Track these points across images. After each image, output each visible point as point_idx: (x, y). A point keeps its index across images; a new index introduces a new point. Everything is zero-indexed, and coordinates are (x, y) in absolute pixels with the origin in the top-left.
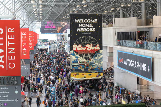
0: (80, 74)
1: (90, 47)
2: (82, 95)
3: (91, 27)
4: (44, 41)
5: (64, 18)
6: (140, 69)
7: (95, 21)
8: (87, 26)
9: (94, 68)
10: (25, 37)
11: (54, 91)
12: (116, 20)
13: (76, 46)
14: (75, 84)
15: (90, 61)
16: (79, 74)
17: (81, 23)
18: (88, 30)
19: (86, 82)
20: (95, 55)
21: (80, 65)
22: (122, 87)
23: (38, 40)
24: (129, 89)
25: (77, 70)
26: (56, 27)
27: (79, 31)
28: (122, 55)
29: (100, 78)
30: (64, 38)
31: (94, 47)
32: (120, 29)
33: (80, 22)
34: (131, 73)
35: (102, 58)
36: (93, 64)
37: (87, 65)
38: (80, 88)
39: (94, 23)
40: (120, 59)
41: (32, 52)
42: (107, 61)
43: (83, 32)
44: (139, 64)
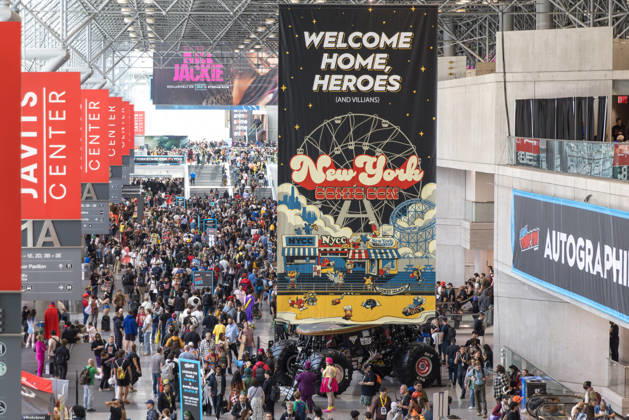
0: (324, 301)
1: (373, 170)
2: (332, 405)
3: (382, 72)
4: (165, 142)
5: (260, 29)
6: (620, 282)
7: (402, 39)
8: (364, 63)
9: (393, 272)
10: (61, 115)
11: (196, 377)
12: (511, 41)
13: (308, 161)
14: (300, 349)
15: (375, 236)
16: (319, 298)
17: (331, 52)
18: (365, 83)
19: (353, 339)
20: (396, 210)
21: (324, 253)
22: (531, 372)
23: (136, 139)
24: (563, 384)
25: (306, 279)
26: (228, 76)
27: (324, 88)
28: (533, 214)
29: (419, 320)
30: (264, 133)
31: (394, 169)
32: (530, 86)
33: (326, 45)
34: (578, 304)
35: (431, 225)
36: (386, 254)
37: (357, 256)
38: (325, 368)
39: (399, 51)
40: (524, 232)
41: (101, 191)
42: (464, 246)
43: (341, 94)
44: (618, 258)
